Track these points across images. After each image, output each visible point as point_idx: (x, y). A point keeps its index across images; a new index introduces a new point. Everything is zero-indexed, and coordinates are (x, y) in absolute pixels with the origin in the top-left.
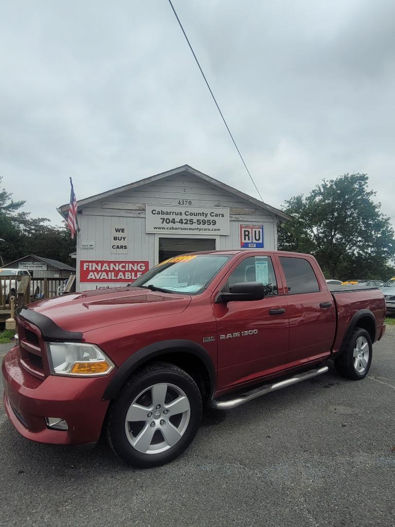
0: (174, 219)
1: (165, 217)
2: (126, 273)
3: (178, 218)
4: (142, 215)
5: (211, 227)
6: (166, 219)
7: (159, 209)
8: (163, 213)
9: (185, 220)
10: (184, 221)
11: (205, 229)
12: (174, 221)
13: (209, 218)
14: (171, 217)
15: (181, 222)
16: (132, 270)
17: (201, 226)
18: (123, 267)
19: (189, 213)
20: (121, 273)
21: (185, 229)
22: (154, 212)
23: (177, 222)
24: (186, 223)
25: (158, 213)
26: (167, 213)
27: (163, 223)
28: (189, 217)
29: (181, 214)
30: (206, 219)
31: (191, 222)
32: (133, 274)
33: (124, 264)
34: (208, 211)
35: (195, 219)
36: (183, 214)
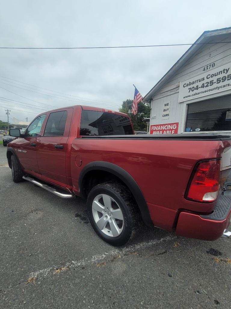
0: (197, 86)
1: (191, 86)
2: (167, 131)
3: (200, 84)
4: (178, 91)
6: (192, 88)
7: (187, 82)
8: (190, 84)
9: (206, 83)
10: (205, 85)
11: (224, 86)
12: (197, 88)
13: (230, 72)
14: (195, 85)
15: (203, 86)
17: (221, 84)
18: (166, 127)
19: (210, 76)
20: (165, 131)
21: (206, 92)
22: (185, 86)
23: (200, 88)
24: (207, 86)
25: (188, 85)
26: (193, 83)
27: (189, 92)
28: (211, 79)
29: (203, 79)
30: (226, 75)
31: (212, 83)
32: (170, 131)
33: (166, 126)
35: (215, 79)
36: (205, 78)
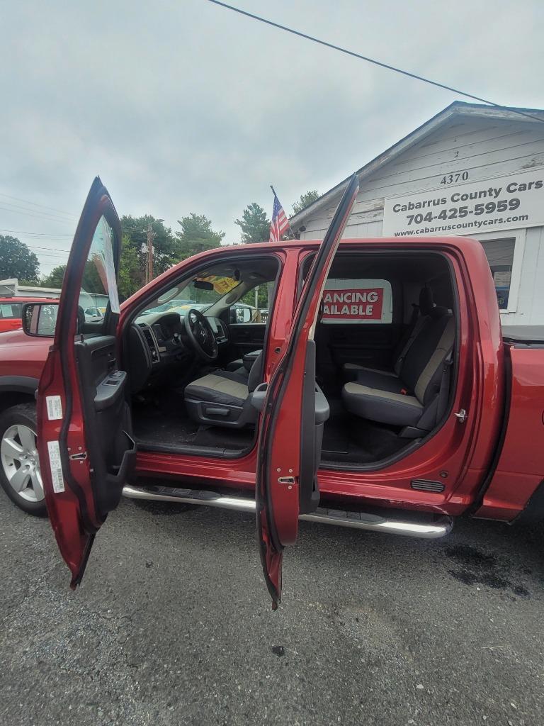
0: (430, 214)
1: (415, 212)
2: (352, 307)
3: (436, 211)
4: (378, 218)
5: (508, 213)
6: (417, 216)
7: (404, 201)
8: (411, 206)
9: (450, 211)
10: (449, 214)
11: (491, 222)
12: (429, 218)
13: (505, 196)
14: (424, 211)
15: (443, 216)
16: (360, 302)
17: (484, 217)
18: (349, 298)
19: (460, 197)
20: (346, 307)
21: (449, 228)
22: (397, 208)
23: (435, 218)
24: (452, 217)
25: (404, 208)
26: (419, 206)
27: (409, 224)
28: (461, 204)
29: (444, 201)
30: (496, 201)
31: (464, 212)
32: (361, 307)
33: (350, 294)
34: (502, 183)
35: (471, 205)
36: (449, 200)
